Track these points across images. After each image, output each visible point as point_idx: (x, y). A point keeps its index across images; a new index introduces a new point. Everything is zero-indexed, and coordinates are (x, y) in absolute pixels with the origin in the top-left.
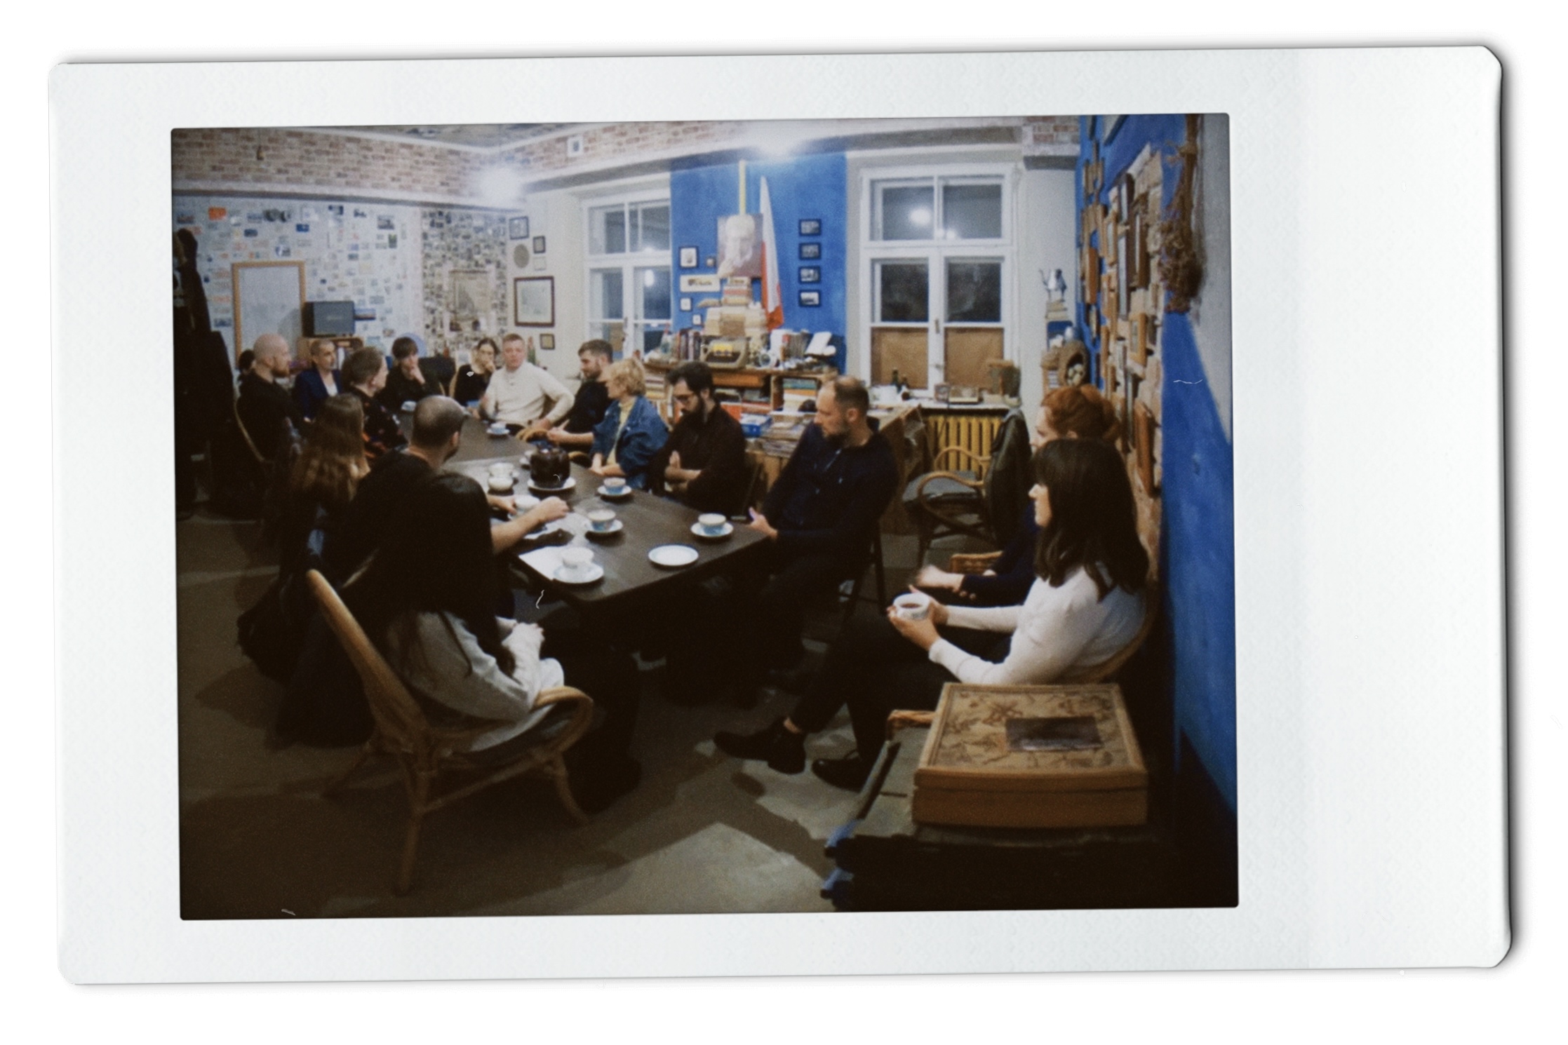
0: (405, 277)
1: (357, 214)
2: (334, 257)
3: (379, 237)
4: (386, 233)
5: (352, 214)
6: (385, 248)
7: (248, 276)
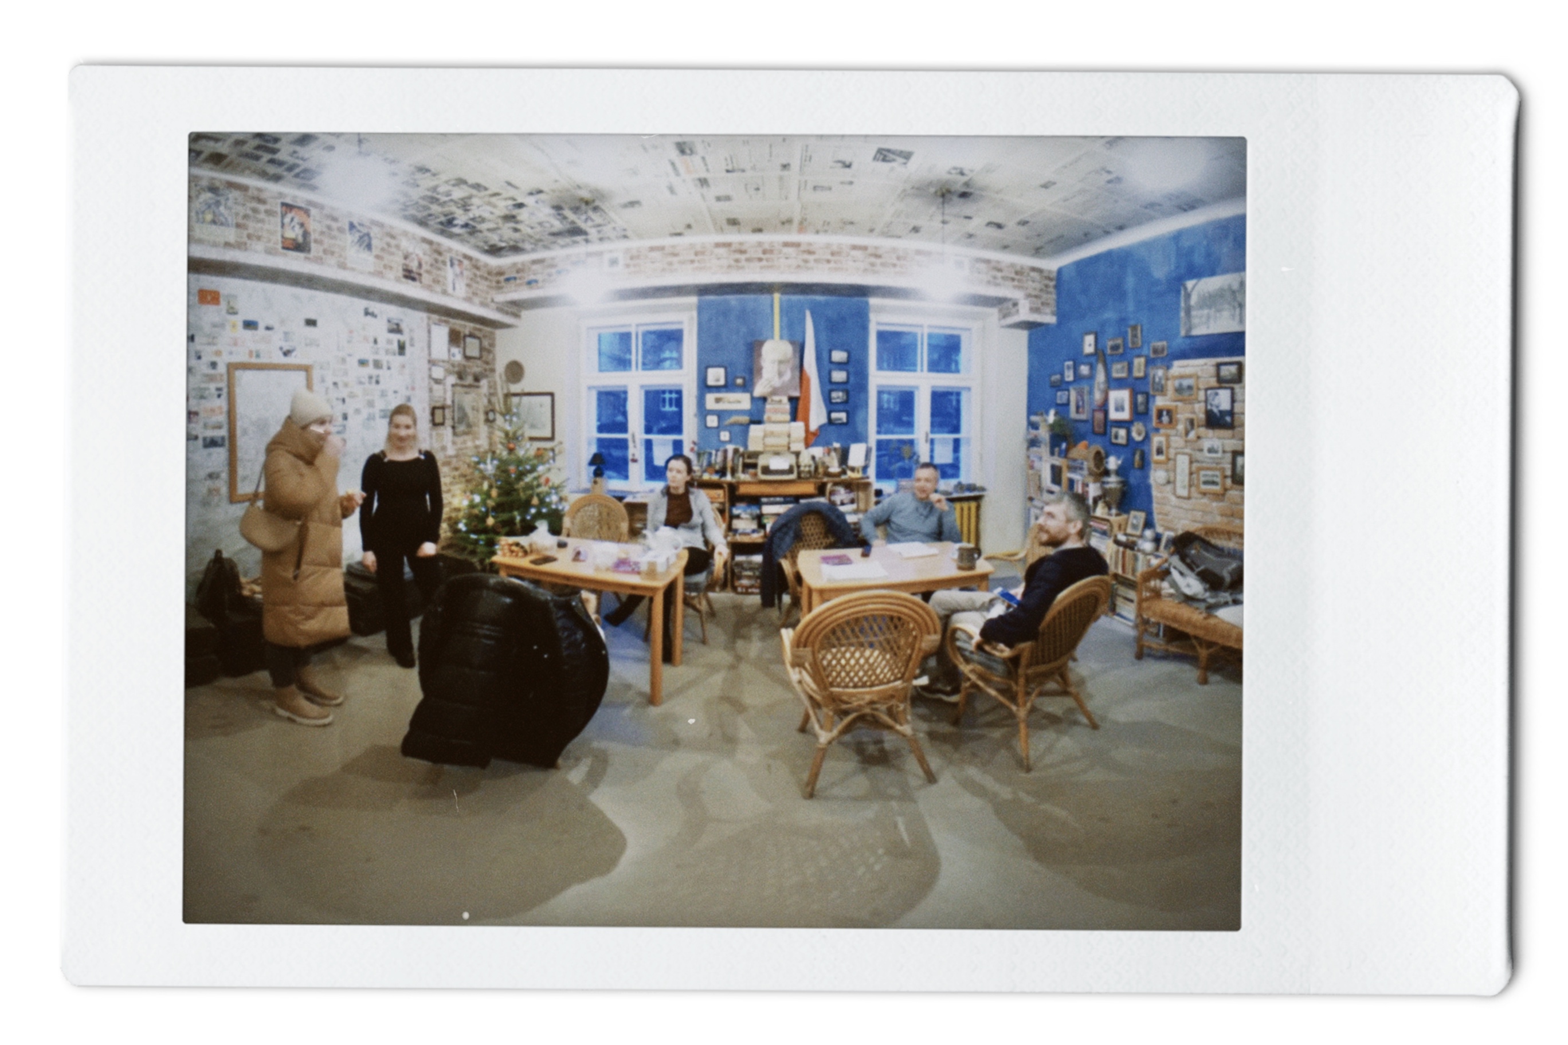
0: (413, 389)
1: (367, 313)
2: (344, 360)
3: (389, 342)
4: (395, 337)
5: (362, 312)
6: (395, 354)
7: (246, 379)
